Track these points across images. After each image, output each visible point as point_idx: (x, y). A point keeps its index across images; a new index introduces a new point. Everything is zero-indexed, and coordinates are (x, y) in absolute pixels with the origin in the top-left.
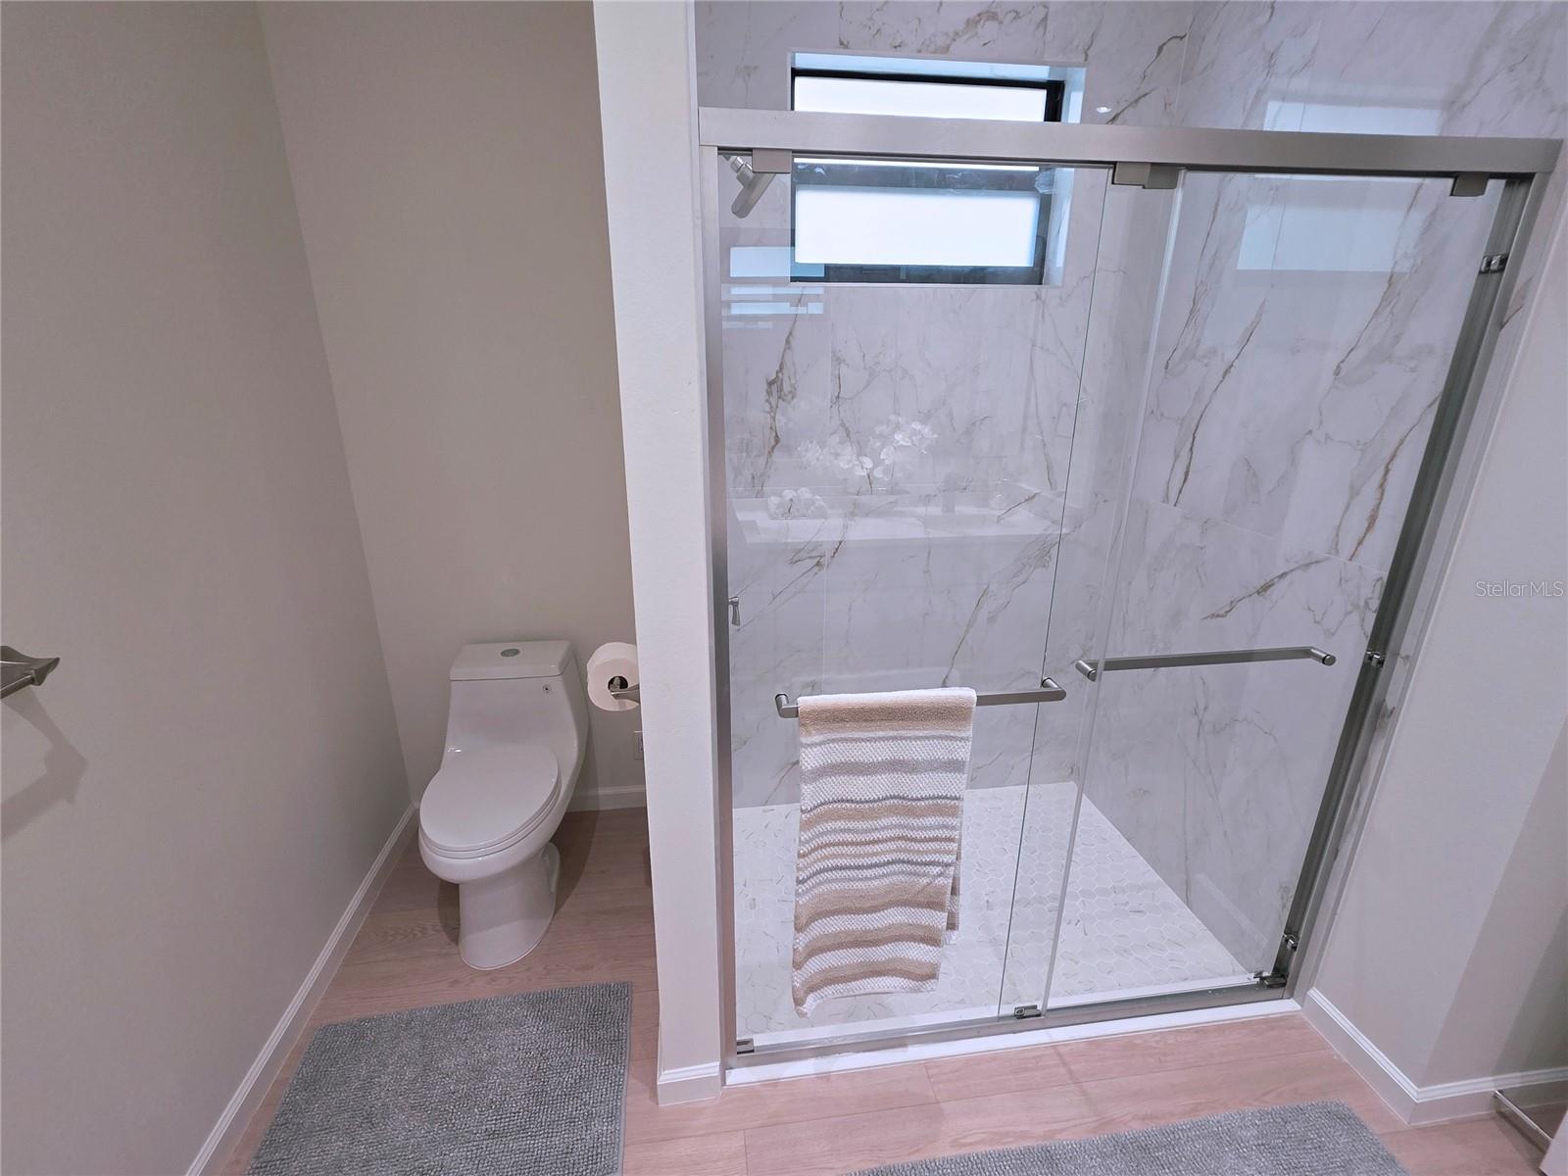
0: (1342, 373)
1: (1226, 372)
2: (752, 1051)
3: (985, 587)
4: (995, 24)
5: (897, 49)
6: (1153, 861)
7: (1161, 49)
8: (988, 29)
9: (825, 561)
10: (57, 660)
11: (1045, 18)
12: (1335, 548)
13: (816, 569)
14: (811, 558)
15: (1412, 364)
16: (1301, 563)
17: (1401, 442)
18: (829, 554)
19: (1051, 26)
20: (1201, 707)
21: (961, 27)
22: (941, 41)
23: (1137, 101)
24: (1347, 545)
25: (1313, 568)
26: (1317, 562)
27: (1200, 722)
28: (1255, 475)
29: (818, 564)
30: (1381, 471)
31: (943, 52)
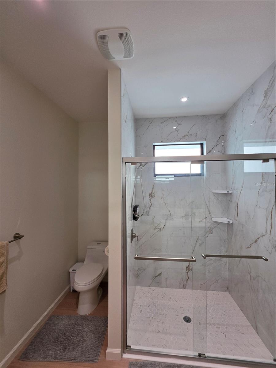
0: (259, 194)
1: (240, 193)
2: (130, 349)
3: (198, 237)
4: (188, 137)
5: (171, 141)
6: (248, 318)
7: (220, 137)
8: (187, 137)
9: (161, 229)
10: (24, 236)
11: (197, 135)
12: (266, 232)
13: (160, 231)
14: (159, 228)
15: (270, 192)
16: (261, 235)
17: (272, 208)
18: (162, 228)
19: (198, 136)
20: (250, 272)
21: (182, 137)
22: (178, 140)
23: (217, 145)
24: (269, 232)
25: (264, 236)
26: (264, 235)
27: (250, 276)
28: (249, 215)
29: (160, 230)
30: (270, 215)
31: (179, 141)
